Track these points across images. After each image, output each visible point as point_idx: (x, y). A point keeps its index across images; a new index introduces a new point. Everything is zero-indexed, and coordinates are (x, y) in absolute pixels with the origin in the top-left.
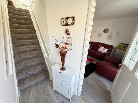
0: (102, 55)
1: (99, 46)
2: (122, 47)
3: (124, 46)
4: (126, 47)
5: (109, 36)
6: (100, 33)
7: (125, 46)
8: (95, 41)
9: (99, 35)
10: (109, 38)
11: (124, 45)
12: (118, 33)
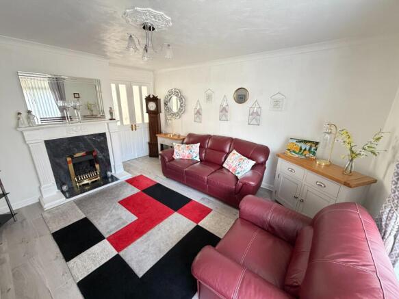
0: (234, 187)
1: (227, 150)
2: (294, 152)
3: (301, 149)
4: (305, 150)
5: (252, 115)
6: (225, 104)
7: (303, 149)
8: (212, 133)
9: (224, 112)
10: (254, 122)
11: (300, 145)
12: (276, 104)
